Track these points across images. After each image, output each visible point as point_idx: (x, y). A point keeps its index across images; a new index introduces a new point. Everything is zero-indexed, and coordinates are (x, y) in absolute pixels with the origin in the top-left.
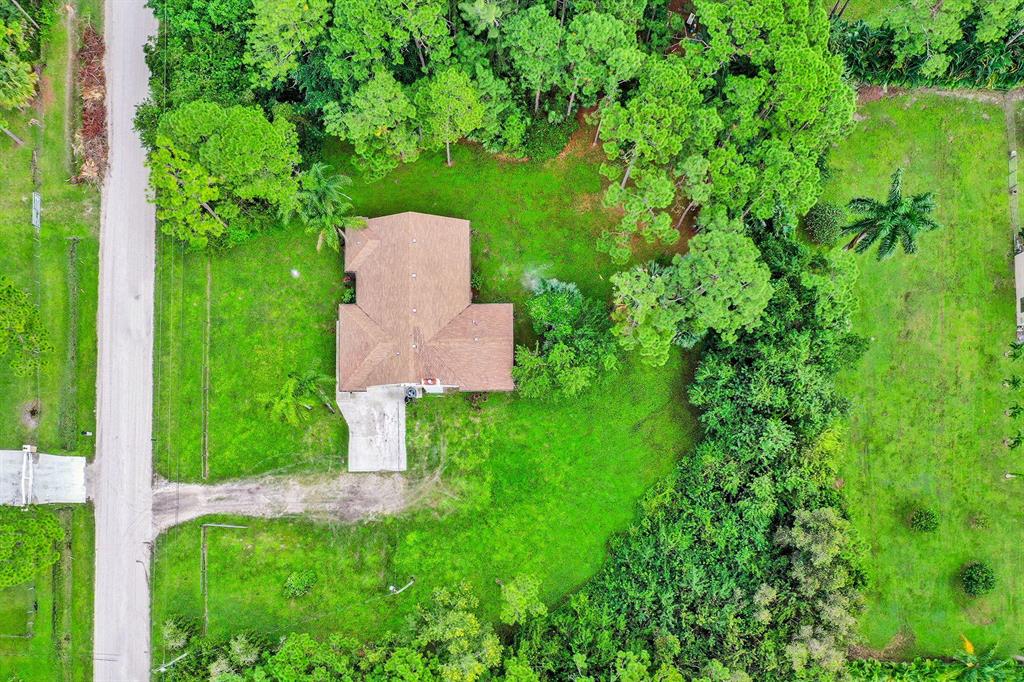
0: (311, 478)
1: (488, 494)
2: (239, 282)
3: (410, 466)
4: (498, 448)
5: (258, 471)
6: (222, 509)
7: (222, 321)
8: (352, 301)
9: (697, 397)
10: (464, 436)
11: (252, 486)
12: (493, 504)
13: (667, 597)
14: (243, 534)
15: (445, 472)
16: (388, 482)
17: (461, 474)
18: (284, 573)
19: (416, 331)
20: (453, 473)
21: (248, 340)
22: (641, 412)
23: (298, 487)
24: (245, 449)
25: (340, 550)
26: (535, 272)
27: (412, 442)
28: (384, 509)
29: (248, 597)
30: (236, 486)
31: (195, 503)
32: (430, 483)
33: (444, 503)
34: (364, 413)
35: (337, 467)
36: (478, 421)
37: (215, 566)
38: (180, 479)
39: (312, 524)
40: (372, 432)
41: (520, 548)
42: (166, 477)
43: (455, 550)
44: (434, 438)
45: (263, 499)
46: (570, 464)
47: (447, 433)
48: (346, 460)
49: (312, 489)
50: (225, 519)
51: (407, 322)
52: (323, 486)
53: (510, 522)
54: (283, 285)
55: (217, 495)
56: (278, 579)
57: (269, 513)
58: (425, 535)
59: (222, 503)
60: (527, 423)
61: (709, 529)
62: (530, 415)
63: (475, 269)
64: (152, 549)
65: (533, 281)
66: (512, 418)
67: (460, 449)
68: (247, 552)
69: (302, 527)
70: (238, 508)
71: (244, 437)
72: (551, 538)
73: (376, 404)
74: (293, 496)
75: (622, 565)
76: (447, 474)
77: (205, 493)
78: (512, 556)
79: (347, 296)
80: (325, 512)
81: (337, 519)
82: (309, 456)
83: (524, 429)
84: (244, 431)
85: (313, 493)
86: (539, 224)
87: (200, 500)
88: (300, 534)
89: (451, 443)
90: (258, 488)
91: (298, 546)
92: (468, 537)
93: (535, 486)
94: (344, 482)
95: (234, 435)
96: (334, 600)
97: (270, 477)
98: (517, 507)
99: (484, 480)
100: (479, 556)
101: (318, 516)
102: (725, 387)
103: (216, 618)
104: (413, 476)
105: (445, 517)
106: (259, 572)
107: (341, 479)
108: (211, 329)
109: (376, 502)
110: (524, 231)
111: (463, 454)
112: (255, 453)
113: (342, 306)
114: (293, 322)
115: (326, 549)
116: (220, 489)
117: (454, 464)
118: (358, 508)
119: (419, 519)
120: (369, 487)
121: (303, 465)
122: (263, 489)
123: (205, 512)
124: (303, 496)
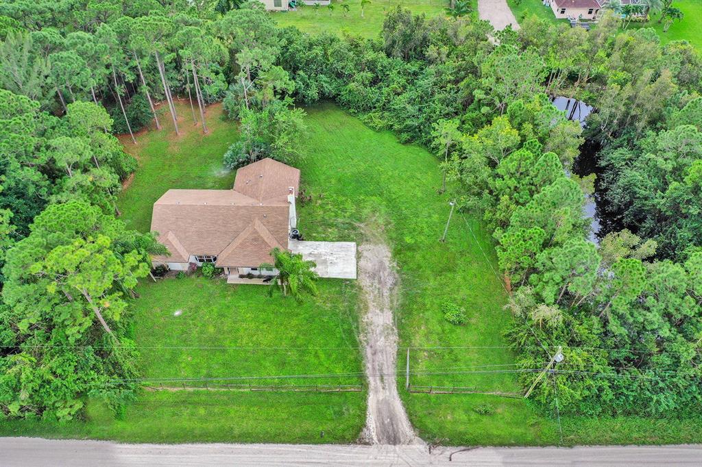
0: (362, 305)
3: (352, 240)
4: (340, 192)
5: (356, 346)
6: (390, 370)
10: (330, 209)
11: (369, 351)
14: (414, 359)
15: (358, 220)
16: (365, 254)
18: (447, 327)
20: (359, 216)
23: (370, 315)
24: (334, 356)
25: (422, 286)
26: (215, 172)
27: (334, 238)
28: (387, 256)
29: (472, 356)
30: (369, 365)
31: (387, 402)
32: (366, 229)
35: (352, 287)
36: (319, 202)
39: (402, 305)
40: (324, 262)
41: (412, 184)
43: (417, 215)
44: (331, 226)
45: (381, 342)
47: (327, 218)
48: (346, 280)
49: (371, 304)
50: (401, 375)
52: (369, 297)
54: (185, 323)
55: (378, 382)
56: (452, 331)
57: (396, 338)
59: (385, 377)
60: (323, 177)
62: (317, 175)
64: (436, 445)
66: (319, 184)
68: (430, 357)
69: (405, 316)
70: (390, 363)
71: (322, 356)
72: (404, 169)
74: (378, 319)
77: (376, 392)
78: (417, 188)
80: (391, 295)
81: (396, 288)
82: (342, 307)
83: (327, 179)
84: (317, 356)
85: (375, 304)
87: (383, 397)
88: (410, 313)
89: (335, 216)
90: (371, 347)
91: (421, 315)
92: (406, 209)
93: (367, 175)
94: (365, 282)
95: (321, 364)
97: (361, 337)
98: (383, 184)
99: (363, 199)
101: (395, 300)
103: (497, 385)
104: (361, 239)
105: (392, 221)
107: (362, 284)
109: (381, 262)
111: (344, 210)
112: (338, 348)
115: (422, 295)
116: (373, 382)
117: (351, 215)
118: (386, 273)
119: (394, 235)
120: (369, 266)
121: (351, 310)
122: (372, 342)
123: (395, 392)
124: (378, 311)
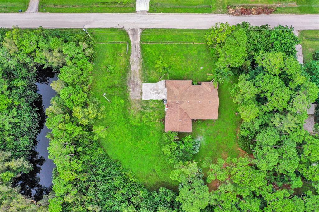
0: (141, 72)
1: (134, 124)
2: (199, 52)
3: (144, 101)
4: (148, 127)
5: (143, 57)
6: (133, 48)
7: (187, 47)
8: (193, 84)
9: (162, 189)
10: (152, 117)
11: (139, 56)
12: (131, 125)
13: (99, 178)
14: (125, 53)
15: (141, 111)
16: (139, 95)
17: (141, 116)
18: (113, 64)
19: (183, 102)
20: (141, 114)
21: (182, 55)
22: (159, 172)
23: (138, 69)
24: (150, 54)
25: (120, 81)
26: (203, 139)
27: (151, 102)
28: (131, 93)
29: (107, 55)
30: (139, 51)
31: (135, 40)
32: (138, 106)
33: (132, 111)
34: (160, 87)
35: (144, 80)
36: (157, 121)
37: (116, 45)
38: (141, 35)
39: (127, 72)
40: (154, 90)
41: (118, 133)
42: (142, 32)
43: (118, 114)
44: (152, 108)
45: (135, 59)
46: (143, 149)
47: (153, 112)
48: (146, 82)
49: (138, 73)
50: (130, 48)
51: (185, 99)
52: (138, 76)
53: (126, 131)
54: (198, 64)
55: (137, 46)
56: (112, 63)
57: (131, 60)
58: (123, 105)
59: (134, 47)
60: (156, 136)
61: (120, 192)
62: (158, 137)
63: (203, 121)
64: (122, 28)
65: (200, 139)
66: (157, 132)
67: (149, 116)
68: (120, 55)
69: (127, 70)
70: (133, 52)
71: (153, 53)
72: (121, 143)
73: (162, 91)
74: (136, 67)
75: (111, 164)
76: (141, 112)
77: (137, 43)
78: (116, 131)
79: (194, 83)
80: (131, 77)
81: (129, 80)
82: (147, 72)
83: (154, 135)
84: (155, 53)
85: (137, 73)
86: (218, 141)
87: (136, 41)
88: (125, 69)
89: (150, 113)
91: (121, 69)
92: (122, 118)
93: (137, 138)
94: (139, 82)
95: (154, 51)
96: (105, 79)
97: (141, 61)
98: (131, 133)
99: (139, 123)
100: (116, 121)
101: (130, 74)
102: (164, 199)
103: (101, 46)
104: (140, 102)
105: (128, 111)
106: (114, 58)
107: (140, 81)
108: (185, 44)
109: (133, 91)
110: (215, 136)
111: (147, 117)
112: (148, 56)
113: (191, 81)
114: (187, 67)
115: (120, 76)
116: (138, 47)
117: (144, 114)
118: (132, 86)
119: (128, 104)
120: (138, 89)
121: (145, 70)
122: (138, 59)
123: (132, 43)
124: (136, 70)
